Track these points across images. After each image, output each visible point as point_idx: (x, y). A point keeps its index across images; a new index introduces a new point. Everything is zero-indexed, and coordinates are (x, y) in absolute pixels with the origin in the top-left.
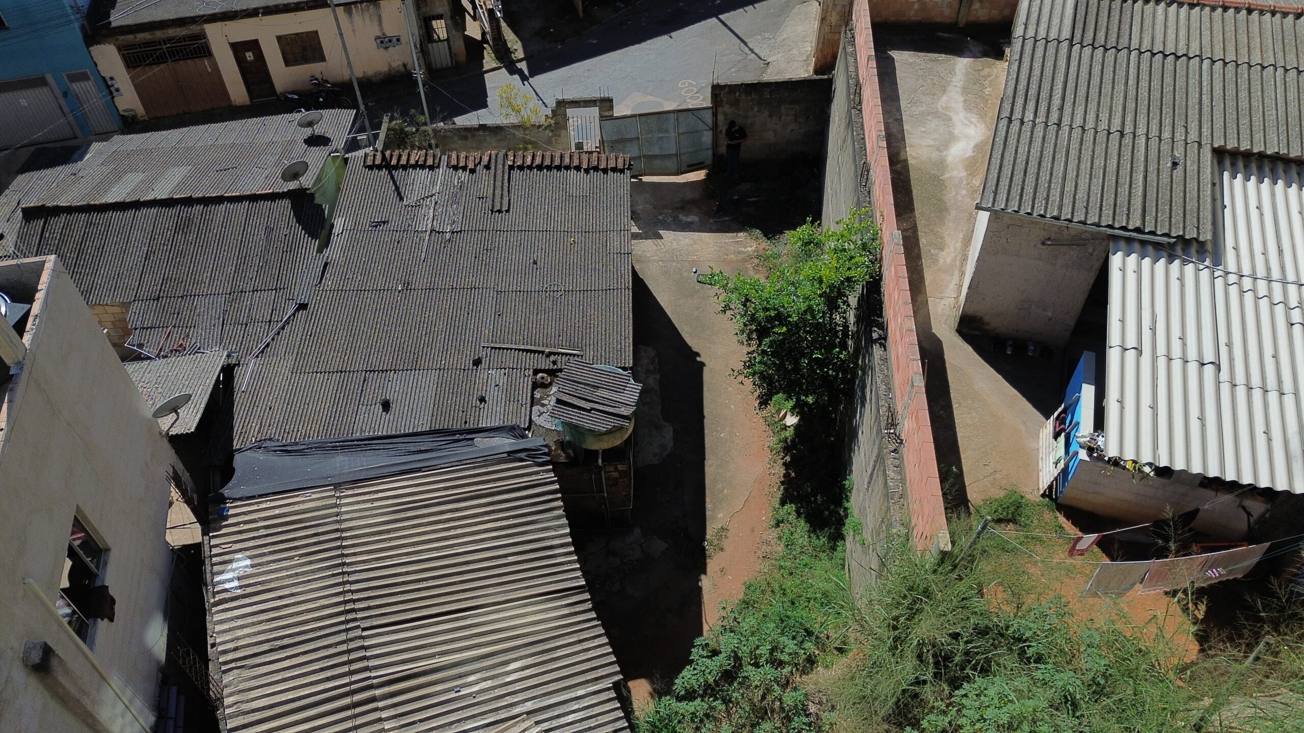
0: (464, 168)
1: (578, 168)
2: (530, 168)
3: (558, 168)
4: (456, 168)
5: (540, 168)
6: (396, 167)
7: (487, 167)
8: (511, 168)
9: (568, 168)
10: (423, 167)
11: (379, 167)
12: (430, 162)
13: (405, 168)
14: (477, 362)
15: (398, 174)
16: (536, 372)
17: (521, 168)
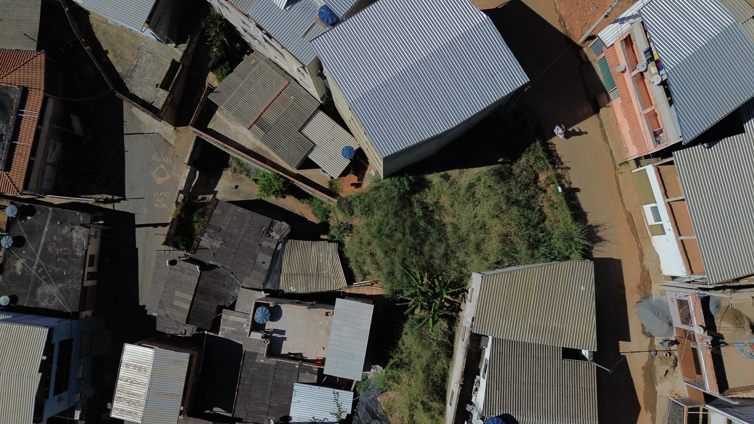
0: (204, 233)
1: (214, 210)
2: (209, 220)
3: (212, 214)
4: (203, 235)
5: (210, 218)
6: (197, 247)
7: (205, 229)
8: (207, 224)
9: (212, 212)
10: (200, 242)
11: (196, 251)
12: (199, 240)
13: (198, 246)
14: (260, 245)
15: (199, 247)
16: (266, 236)
17: (208, 221)
